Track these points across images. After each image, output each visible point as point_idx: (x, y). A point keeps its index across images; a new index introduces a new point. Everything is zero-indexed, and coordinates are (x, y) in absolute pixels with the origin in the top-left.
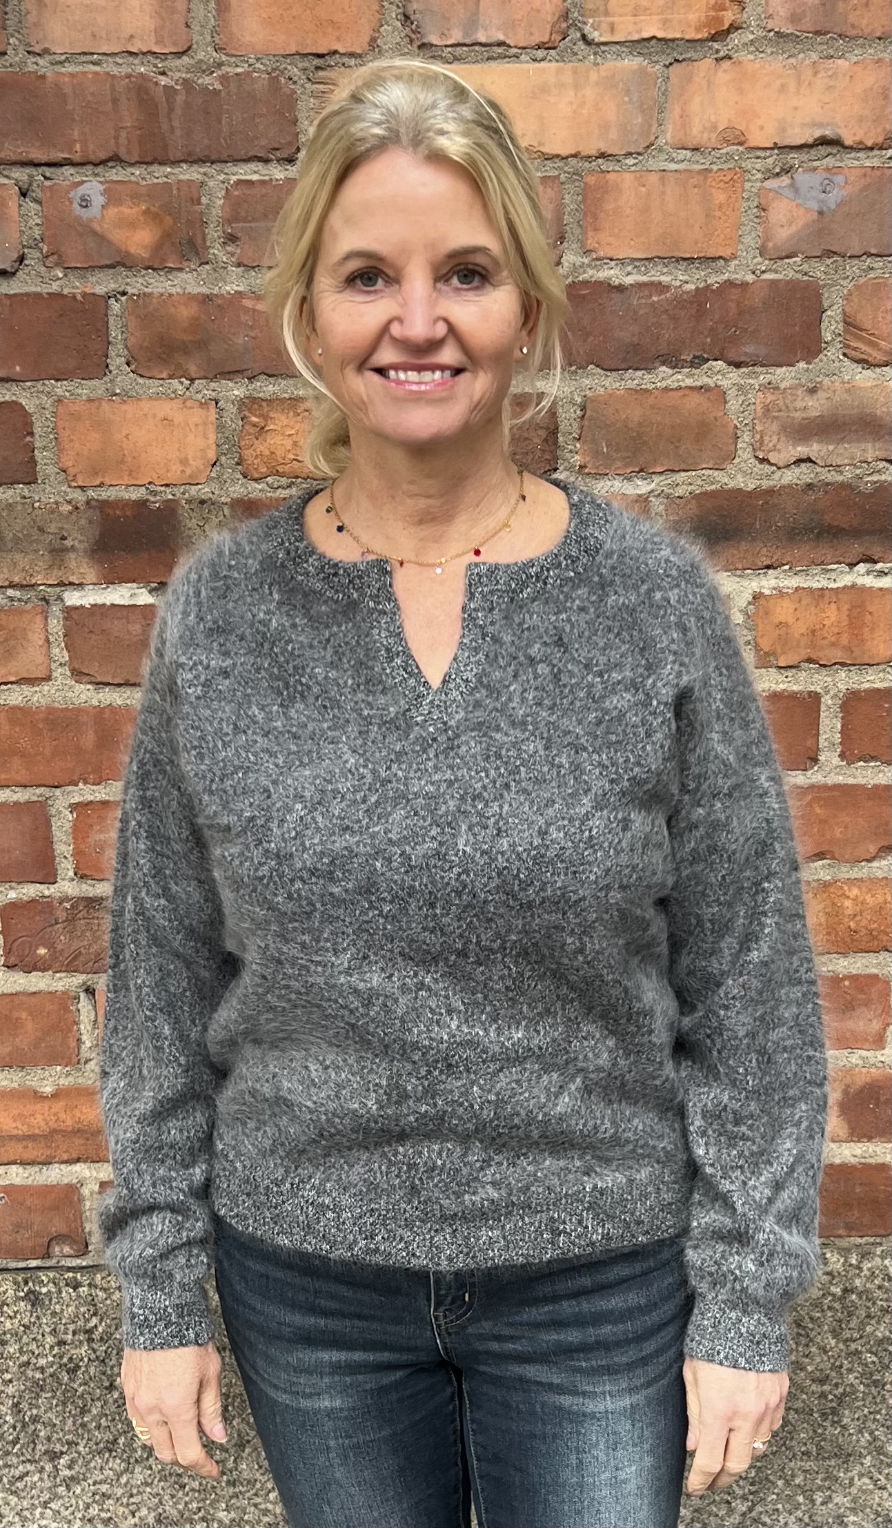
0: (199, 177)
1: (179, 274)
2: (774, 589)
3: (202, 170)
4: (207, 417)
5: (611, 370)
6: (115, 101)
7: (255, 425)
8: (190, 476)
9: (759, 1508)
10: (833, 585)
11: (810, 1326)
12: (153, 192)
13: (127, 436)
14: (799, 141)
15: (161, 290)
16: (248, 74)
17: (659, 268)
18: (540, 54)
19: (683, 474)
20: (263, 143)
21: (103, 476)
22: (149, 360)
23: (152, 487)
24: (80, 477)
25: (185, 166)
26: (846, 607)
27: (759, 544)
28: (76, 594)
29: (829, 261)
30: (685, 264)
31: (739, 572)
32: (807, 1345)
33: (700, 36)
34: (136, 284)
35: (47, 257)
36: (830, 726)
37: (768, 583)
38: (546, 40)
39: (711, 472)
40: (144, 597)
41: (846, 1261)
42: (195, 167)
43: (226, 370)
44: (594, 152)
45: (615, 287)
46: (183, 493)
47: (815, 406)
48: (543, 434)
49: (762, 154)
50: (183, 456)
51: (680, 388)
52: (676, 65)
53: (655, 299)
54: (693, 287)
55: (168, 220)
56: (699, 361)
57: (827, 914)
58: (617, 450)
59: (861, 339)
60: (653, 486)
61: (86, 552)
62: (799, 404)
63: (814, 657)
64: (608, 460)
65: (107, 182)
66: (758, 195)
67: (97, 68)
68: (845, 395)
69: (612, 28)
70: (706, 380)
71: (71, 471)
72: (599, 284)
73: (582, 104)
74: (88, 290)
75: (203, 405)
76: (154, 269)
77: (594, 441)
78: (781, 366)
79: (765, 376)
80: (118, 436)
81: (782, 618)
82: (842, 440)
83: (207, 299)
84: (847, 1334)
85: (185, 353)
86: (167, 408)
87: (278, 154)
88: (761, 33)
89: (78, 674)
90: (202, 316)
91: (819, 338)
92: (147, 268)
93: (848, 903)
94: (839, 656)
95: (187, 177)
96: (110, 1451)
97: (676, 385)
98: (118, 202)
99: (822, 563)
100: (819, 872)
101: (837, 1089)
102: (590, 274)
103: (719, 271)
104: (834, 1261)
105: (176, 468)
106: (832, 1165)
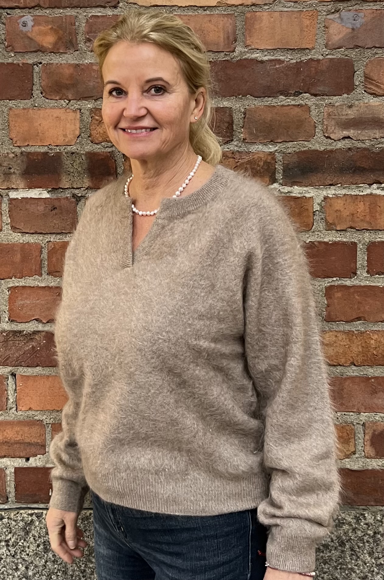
0: (75, 14)
1: (66, 56)
2: (334, 194)
3: (76, 11)
4: (76, 116)
5: (257, 97)
7: (97, 120)
8: (68, 142)
10: (361, 194)
11: (358, 550)
12: (54, 21)
13: (40, 125)
15: (57, 62)
17: (279, 53)
19: (291, 143)
21: (29, 142)
22: (51, 92)
23: (50, 147)
24: (18, 142)
25: (69, 9)
26: (368, 204)
27: (326, 175)
28: (15, 193)
29: (357, 50)
30: (291, 52)
31: (317, 187)
32: (357, 560)
34: (46, 59)
35: (7, 47)
36: (362, 258)
37: (331, 192)
39: (304, 142)
40: (45, 195)
41: (375, 518)
42: (73, 10)
43: (85, 96)
44: (250, 3)
45: (259, 61)
46: (64, 149)
47: (352, 114)
48: (226, 125)
49: (326, 4)
50: (65, 133)
51: (289, 105)
53: (277, 66)
54: (295, 61)
55: (61, 32)
56: (297, 94)
57: (363, 347)
58: (260, 132)
59: (372, 84)
60: (277, 148)
61: (19, 175)
62: (344, 113)
63: (352, 226)
64: (257, 137)
65: (35, 16)
66: (324, 21)
68: (366, 109)
70: (301, 102)
71: (15, 140)
72: (252, 60)
74: (24, 62)
75: (75, 111)
76: (54, 53)
77: (249, 128)
78: (335, 96)
79: (328, 100)
80: (36, 124)
81: (337, 208)
82: (365, 129)
83: (78, 65)
84: (376, 555)
85: (67, 89)
86: (57, 113)
87: (110, 4)
89: (14, 229)
90: (75, 73)
91: (353, 84)
92: (51, 53)
93: (372, 342)
94: (366, 226)
95: (69, 14)
97: (287, 104)
98: (39, 24)
99: (356, 184)
100: (358, 326)
101: (369, 432)
102: (248, 56)
103: (306, 55)
104: (370, 518)
105: (61, 138)
106: (367, 470)
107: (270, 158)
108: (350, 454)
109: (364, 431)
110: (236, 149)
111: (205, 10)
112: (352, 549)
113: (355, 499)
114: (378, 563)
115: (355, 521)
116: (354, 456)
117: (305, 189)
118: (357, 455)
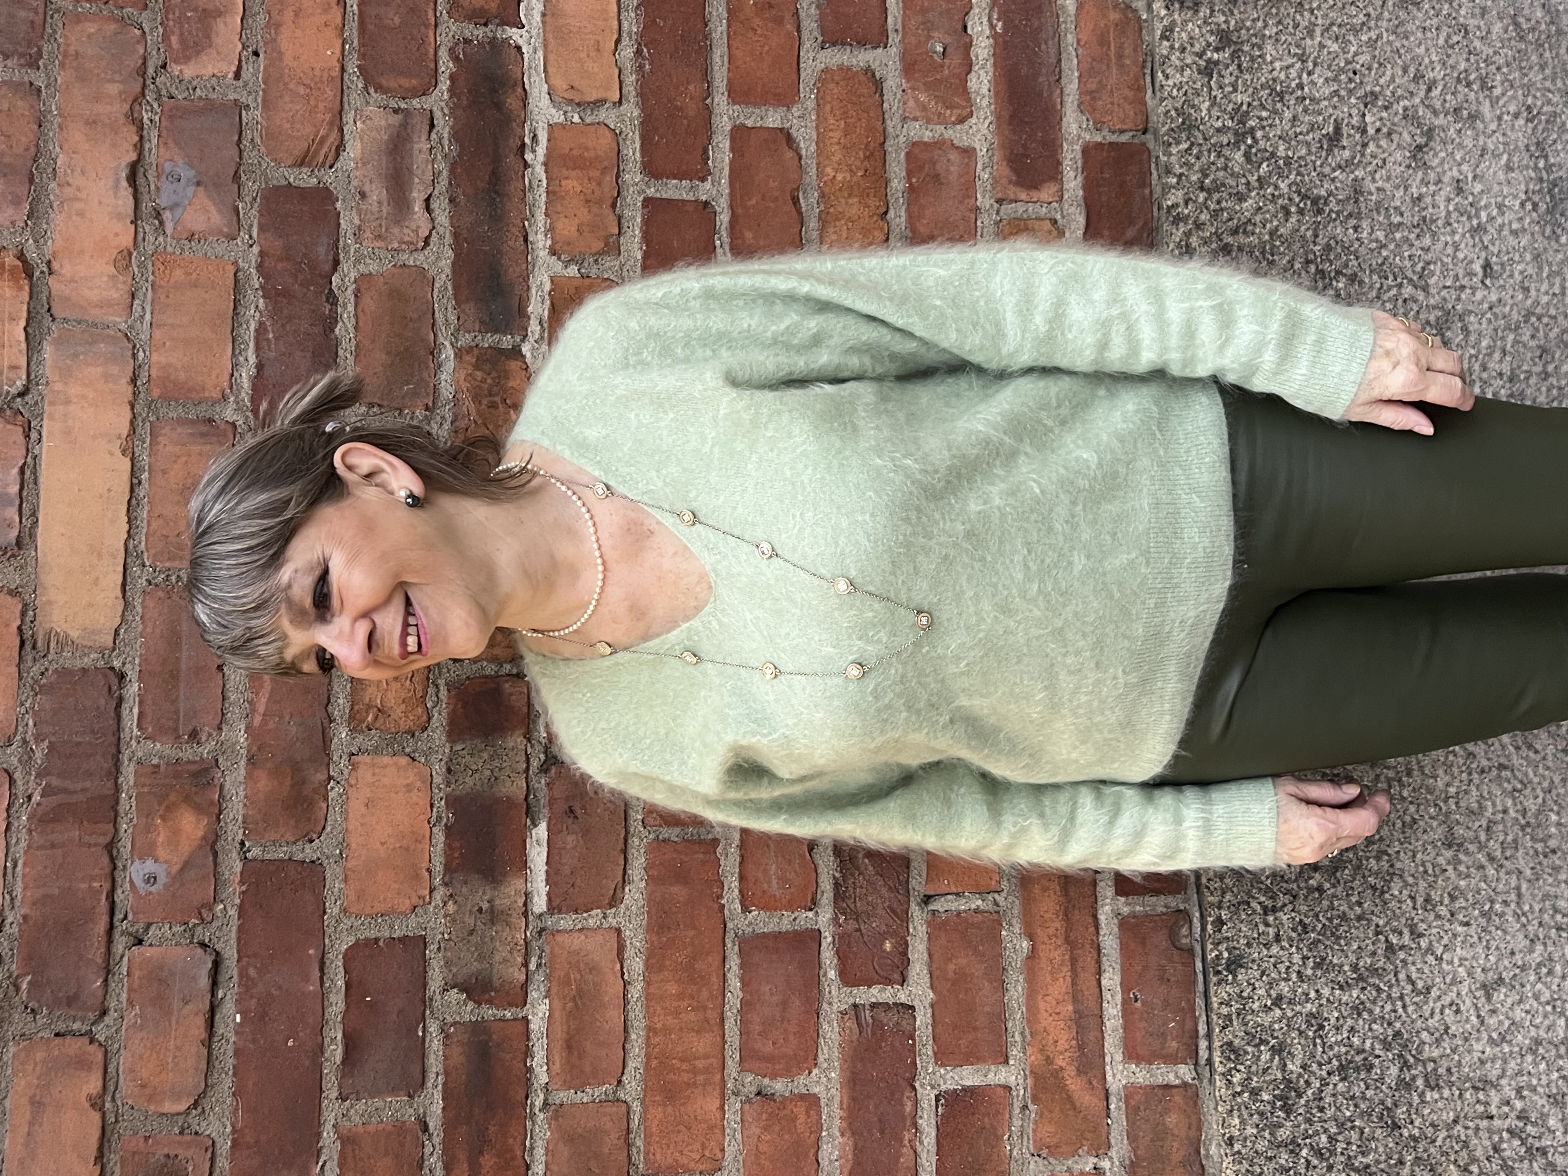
0: (132, 765)
1: (227, 785)
2: (546, 236)
3: (126, 763)
4: (366, 764)
6: (53, 846)
7: (376, 718)
8: (424, 782)
9: (1409, 274)
10: (544, 183)
12: (145, 812)
13: (383, 844)
14: (131, 201)
15: (241, 806)
16: (35, 714)
17: (243, 332)
18: (34, 435)
19: (437, 315)
20: (102, 702)
21: (420, 869)
22: (309, 819)
23: (434, 821)
24: (420, 893)
25: (121, 779)
26: (564, 171)
27: (505, 248)
28: (536, 899)
29: (243, 178)
30: (239, 307)
31: (530, 267)
32: (1255, 224)
33: (27, 288)
34: (234, 831)
35: (203, 920)
36: (676, 190)
37: (541, 242)
38: (20, 430)
39: (436, 291)
40: (541, 832)
41: (1174, 187)
42: (123, 769)
43: (320, 743)
44: (130, 389)
45: (258, 372)
46: (440, 789)
47: (377, 193)
49: (140, 236)
50: (403, 789)
51: (356, 316)
52: (53, 311)
53: (271, 336)
54: (262, 300)
55: (172, 797)
56: (332, 299)
57: (850, 195)
58: (412, 375)
59: (317, 152)
60: (447, 343)
61: (495, 889)
62: (375, 208)
63: (610, 204)
64: (422, 383)
65: (133, 855)
66: (179, 240)
67: (20, 862)
68: (369, 166)
69: (14, 368)
70: (349, 292)
71: (415, 901)
72: (254, 387)
73: (83, 397)
74: (238, 879)
75: (355, 767)
76: (220, 813)
77: (403, 396)
78: (339, 225)
79: (347, 238)
80: (382, 852)
81: (574, 229)
82: (410, 171)
83: (251, 760)
84: (1242, 188)
85: (303, 783)
86: (356, 805)
87: (115, 688)
88: (27, 233)
89: (614, 901)
90: (269, 765)
91: (316, 189)
92: (219, 820)
93: (840, 177)
94: (610, 178)
95: (132, 778)
96: (1383, 893)
97: (353, 319)
98: (152, 846)
99: (524, 191)
100: (809, 202)
101: (1012, 191)
102: (245, 396)
103: (248, 277)
104: (1175, 197)
105: (415, 796)
106: (1085, 198)
107: (467, 358)
108: (1057, 229)
109: (1011, 201)
110: (447, 426)
111: (140, 483)
112: (1235, 232)
113: (1140, 224)
114: (1256, 185)
115: (1181, 224)
116: (1060, 222)
117: (533, 291)
118: (1058, 217)
